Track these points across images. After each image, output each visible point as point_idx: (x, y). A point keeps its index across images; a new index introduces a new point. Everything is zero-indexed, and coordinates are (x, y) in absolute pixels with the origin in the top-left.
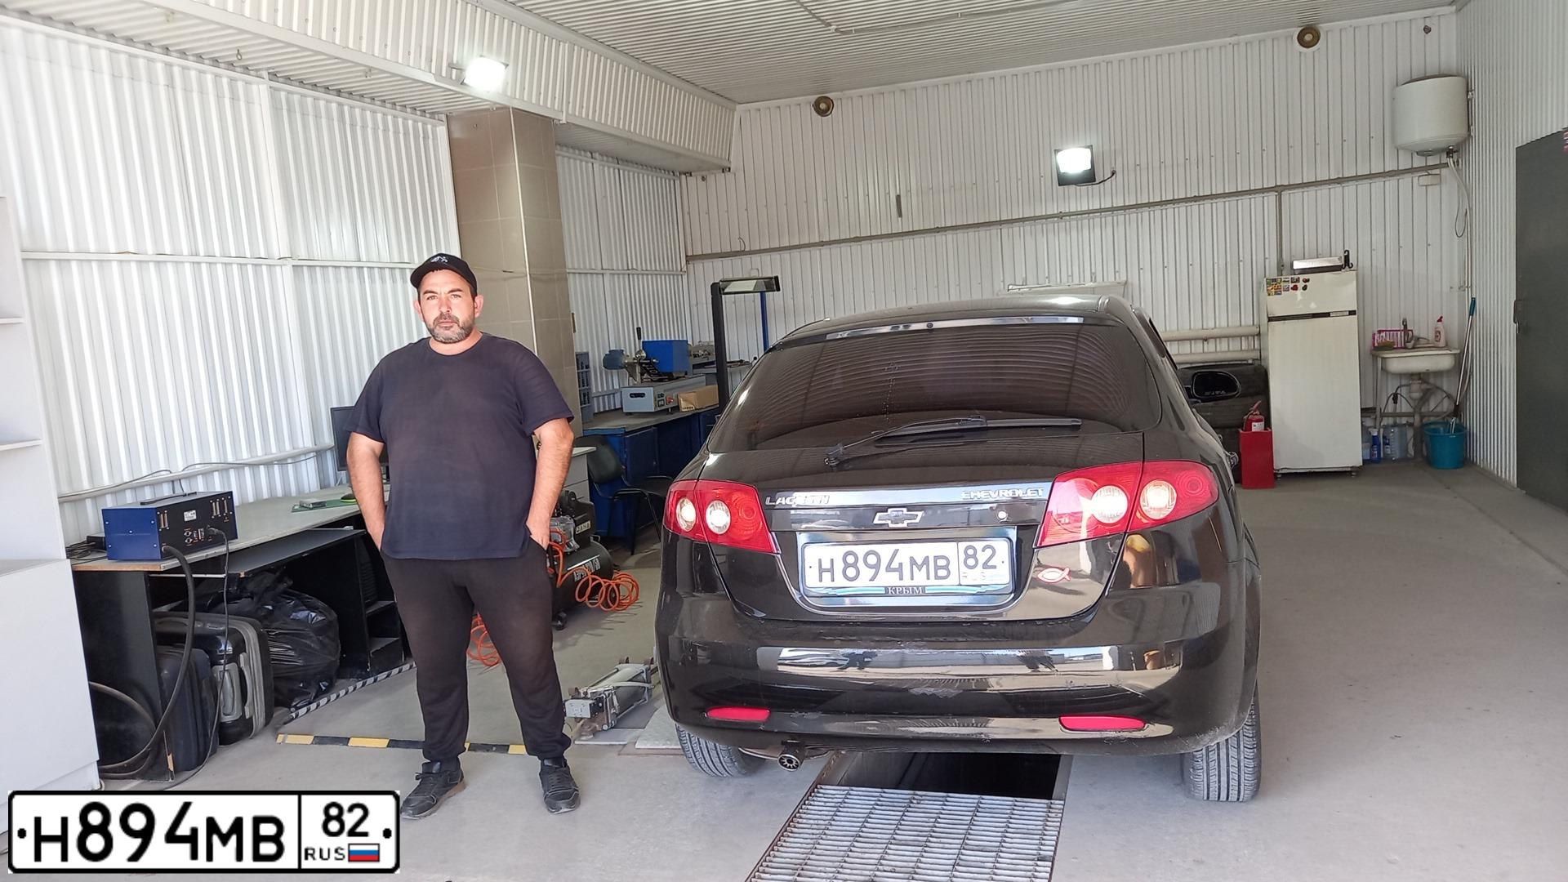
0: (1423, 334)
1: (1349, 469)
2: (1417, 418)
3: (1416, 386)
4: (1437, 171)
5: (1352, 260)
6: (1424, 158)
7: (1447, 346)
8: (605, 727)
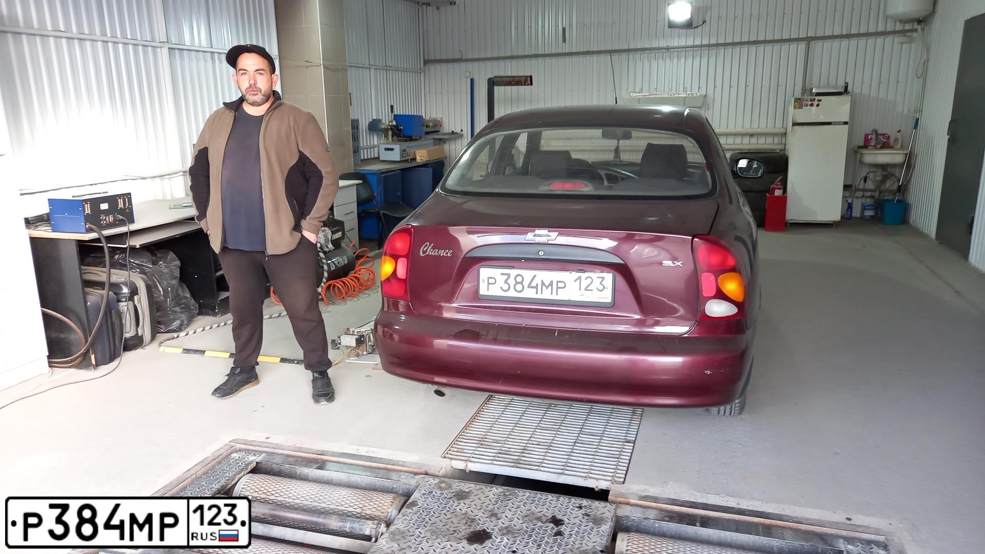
1: (832, 223)
3: (880, 172)
4: (910, 34)
6: (903, 25)
7: (902, 148)
8: (365, 353)
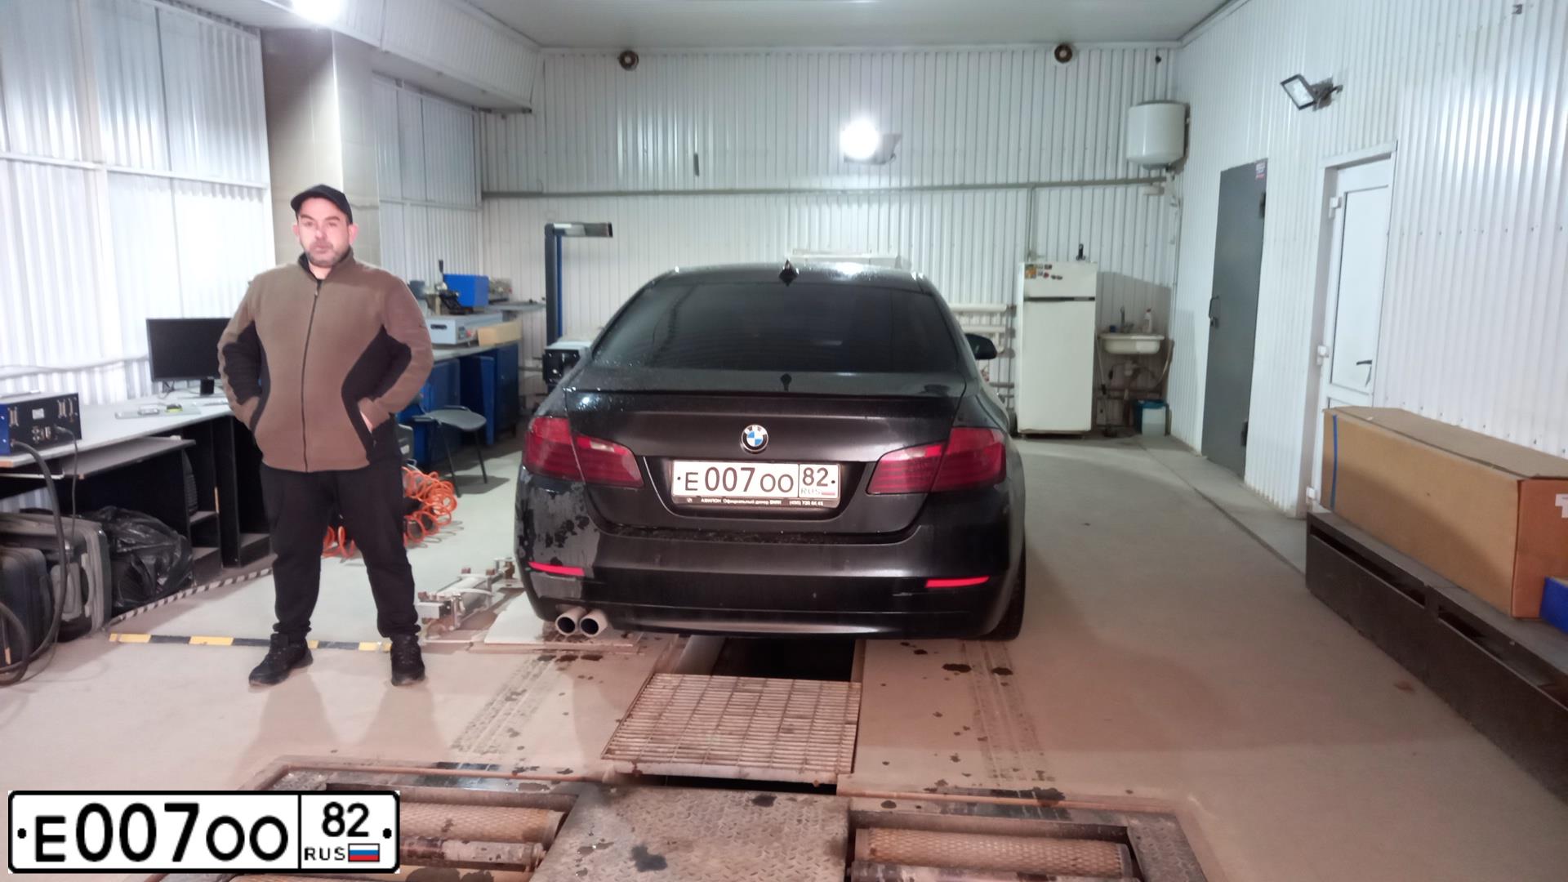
0: (1136, 322)
1: (1080, 432)
2: (1126, 392)
3: (1128, 366)
4: (1158, 183)
5: (1085, 253)
6: (1148, 171)
7: (1155, 332)
8: (452, 628)
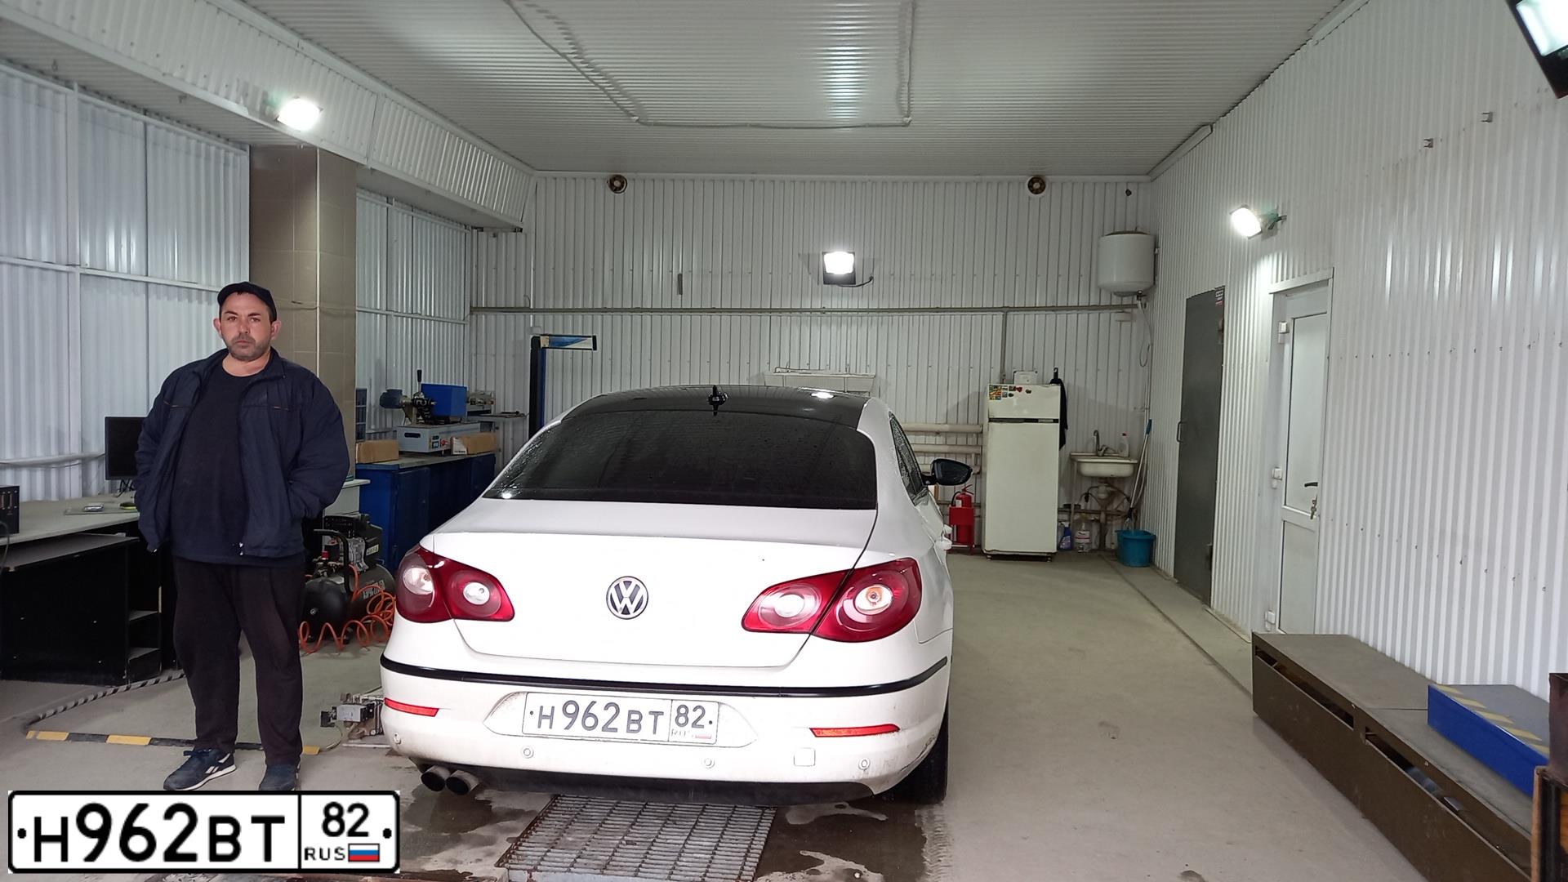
0: (1111, 445)
1: (1045, 555)
2: (1103, 516)
3: (1103, 488)
4: (1129, 310)
5: (1060, 376)
6: (1120, 298)
7: (1129, 457)
